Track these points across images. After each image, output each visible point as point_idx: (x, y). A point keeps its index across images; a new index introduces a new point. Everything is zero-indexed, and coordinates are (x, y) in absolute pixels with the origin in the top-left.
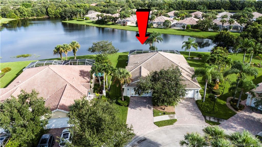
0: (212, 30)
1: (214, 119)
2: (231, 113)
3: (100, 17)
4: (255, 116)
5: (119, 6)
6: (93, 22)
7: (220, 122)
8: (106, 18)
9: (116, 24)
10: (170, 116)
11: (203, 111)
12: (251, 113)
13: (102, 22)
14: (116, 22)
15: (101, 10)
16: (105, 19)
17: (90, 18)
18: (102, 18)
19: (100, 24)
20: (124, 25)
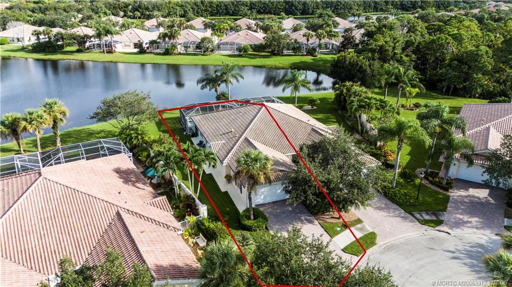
0: (290, 52)
1: (427, 214)
2: (442, 198)
3: (41, 37)
4: (477, 195)
5: (71, 9)
6: (23, 49)
7: (441, 219)
8: (60, 37)
9: (86, 50)
10: (357, 228)
11: (401, 205)
12: (467, 190)
13: (50, 47)
14: (86, 47)
15: (32, 19)
16: (58, 40)
17: (11, 39)
18: (50, 38)
19: (44, 52)
20: (110, 52)
